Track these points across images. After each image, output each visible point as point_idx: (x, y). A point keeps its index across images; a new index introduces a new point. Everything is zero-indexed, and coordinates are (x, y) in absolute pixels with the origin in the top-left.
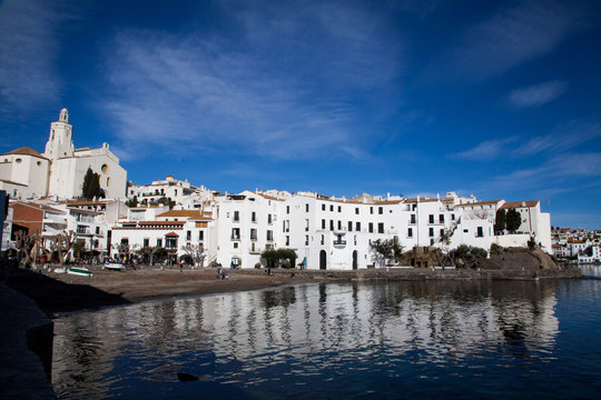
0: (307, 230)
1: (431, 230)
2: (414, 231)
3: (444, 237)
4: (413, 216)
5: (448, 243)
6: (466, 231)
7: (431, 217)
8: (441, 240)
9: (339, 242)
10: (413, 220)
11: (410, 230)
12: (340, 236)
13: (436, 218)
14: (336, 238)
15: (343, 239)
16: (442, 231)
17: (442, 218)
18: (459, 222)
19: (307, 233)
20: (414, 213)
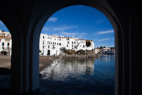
0: (43, 44)
1: (72, 45)
2: (68, 45)
3: (76, 47)
4: (68, 42)
5: (77, 49)
6: (81, 46)
7: (73, 42)
8: (75, 48)
9: (54, 48)
10: (68, 43)
11: (67, 45)
12: (54, 46)
13: (74, 43)
14: (53, 47)
15: (54, 47)
16: (75, 46)
17: (75, 42)
18: (79, 44)
19: (43, 45)
20: (68, 41)
